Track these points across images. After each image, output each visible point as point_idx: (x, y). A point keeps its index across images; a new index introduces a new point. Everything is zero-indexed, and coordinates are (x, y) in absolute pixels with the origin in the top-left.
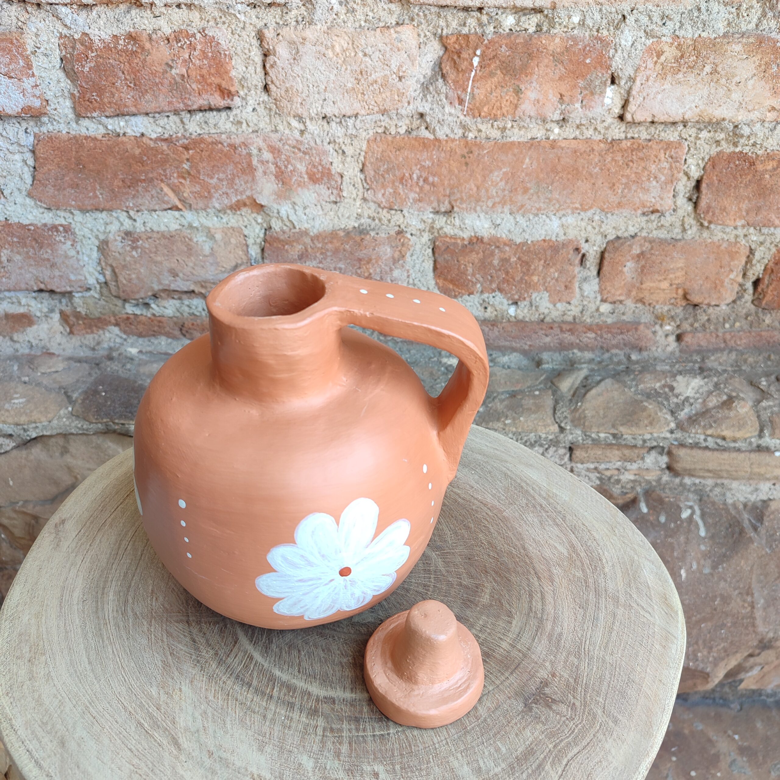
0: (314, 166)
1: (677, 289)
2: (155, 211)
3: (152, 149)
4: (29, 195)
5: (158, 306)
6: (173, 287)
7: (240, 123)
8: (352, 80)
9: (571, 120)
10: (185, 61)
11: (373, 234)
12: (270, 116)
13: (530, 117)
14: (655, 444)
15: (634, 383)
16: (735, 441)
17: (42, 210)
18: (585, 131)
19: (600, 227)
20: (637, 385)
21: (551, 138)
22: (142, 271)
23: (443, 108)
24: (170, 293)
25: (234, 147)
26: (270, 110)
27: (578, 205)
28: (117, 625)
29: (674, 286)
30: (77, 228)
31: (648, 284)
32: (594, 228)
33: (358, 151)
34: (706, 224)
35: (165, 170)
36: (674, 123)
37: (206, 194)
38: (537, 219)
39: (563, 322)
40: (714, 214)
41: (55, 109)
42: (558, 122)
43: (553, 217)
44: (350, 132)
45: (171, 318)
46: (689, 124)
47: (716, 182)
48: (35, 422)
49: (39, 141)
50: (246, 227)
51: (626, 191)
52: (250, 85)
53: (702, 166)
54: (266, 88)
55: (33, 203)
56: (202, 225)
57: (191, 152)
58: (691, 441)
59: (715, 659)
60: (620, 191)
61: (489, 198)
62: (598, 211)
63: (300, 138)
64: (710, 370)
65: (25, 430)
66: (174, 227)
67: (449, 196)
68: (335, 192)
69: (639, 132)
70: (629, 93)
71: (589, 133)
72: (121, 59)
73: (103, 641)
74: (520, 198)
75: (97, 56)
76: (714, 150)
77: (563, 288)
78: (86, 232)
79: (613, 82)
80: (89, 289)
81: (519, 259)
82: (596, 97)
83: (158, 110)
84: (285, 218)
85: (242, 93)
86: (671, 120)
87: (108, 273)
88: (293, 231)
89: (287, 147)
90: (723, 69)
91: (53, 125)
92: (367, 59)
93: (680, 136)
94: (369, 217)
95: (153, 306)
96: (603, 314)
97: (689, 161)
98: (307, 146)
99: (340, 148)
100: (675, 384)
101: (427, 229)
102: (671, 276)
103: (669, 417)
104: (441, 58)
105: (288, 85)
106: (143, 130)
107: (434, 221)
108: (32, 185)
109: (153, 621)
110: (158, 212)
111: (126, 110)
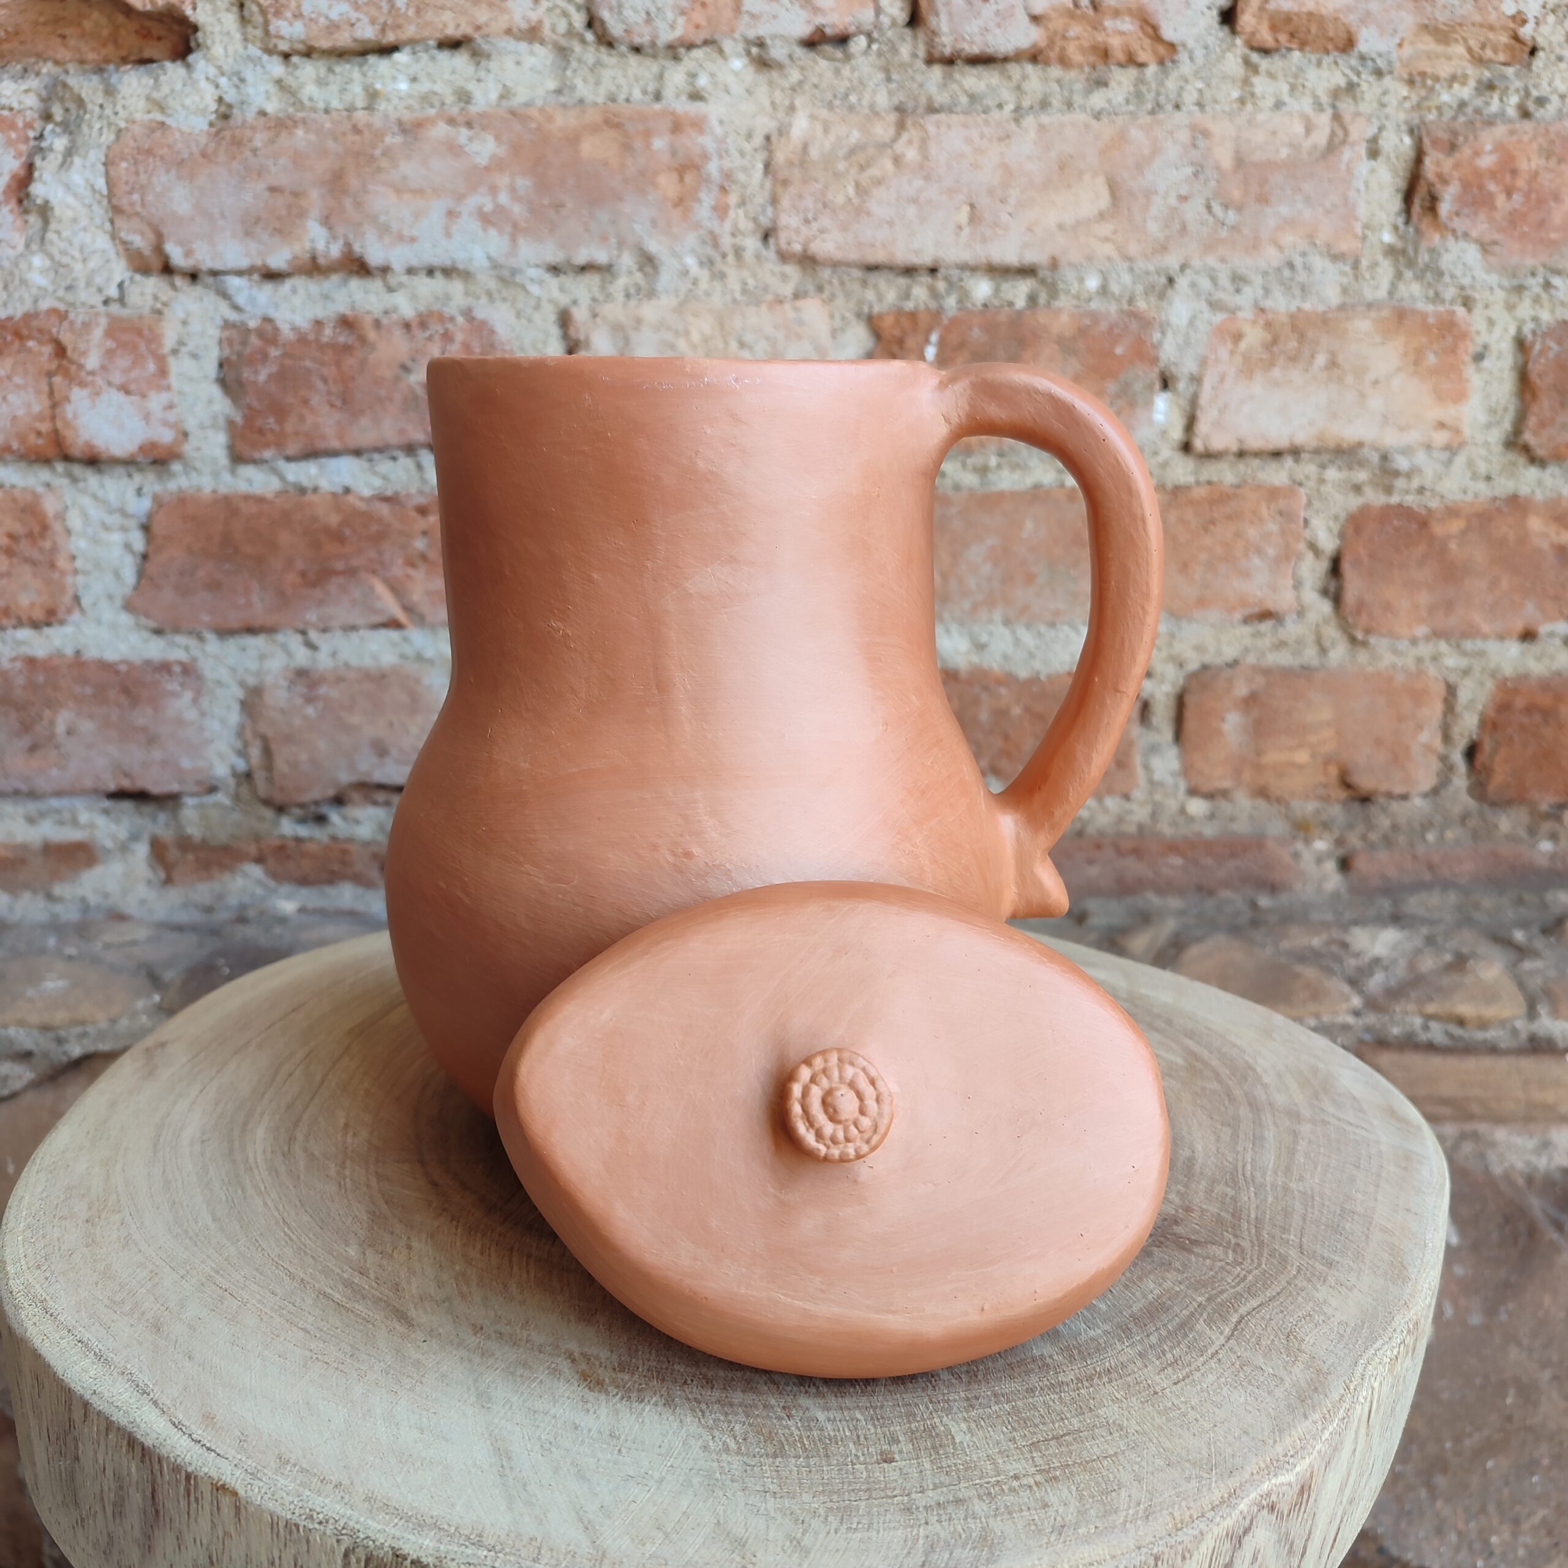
1: (1326, 764)
2: (355, 629)
3: (362, 515)
4: (128, 606)
5: (345, 818)
6: (378, 776)
15: (1269, 940)
16: (1483, 1026)
19: (1170, 645)
20: (1276, 944)
22: (322, 745)
24: (369, 791)
28: (273, 1171)
29: (1321, 761)
30: (207, 667)
31: (1273, 757)
32: (1159, 649)
34: (1360, 636)
35: (381, 553)
36: (1277, 454)
38: (1052, 632)
39: (1120, 836)
40: (1371, 616)
41: (198, 449)
43: (1082, 628)
45: (367, 844)
46: (1303, 455)
47: (1366, 557)
48: (83, 1022)
49: (160, 507)
51: (1209, 577)
53: (1336, 528)
55: (131, 621)
57: (432, 519)
58: (1396, 1031)
60: (1198, 577)
61: (964, 595)
64: (1412, 917)
65: (60, 1041)
66: (389, 658)
69: (1220, 471)
70: (1194, 402)
74: (1020, 594)
75: (285, 355)
76: (1354, 503)
77: (1113, 765)
78: (223, 674)
79: (1165, 386)
80: (212, 789)
81: (1027, 709)
82: (1139, 410)
83: (378, 446)
86: (1271, 446)
87: (255, 752)
90: (1346, 359)
91: (188, 477)
93: (1291, 478)
96: (1193, 819)
97: (1314, 522)
102: (1313, 739)
104: (870, 354)
106: (348, 481)
108: (136, 587)
109: (348, 1163)
110: (362, 632)
111: (321, 445)
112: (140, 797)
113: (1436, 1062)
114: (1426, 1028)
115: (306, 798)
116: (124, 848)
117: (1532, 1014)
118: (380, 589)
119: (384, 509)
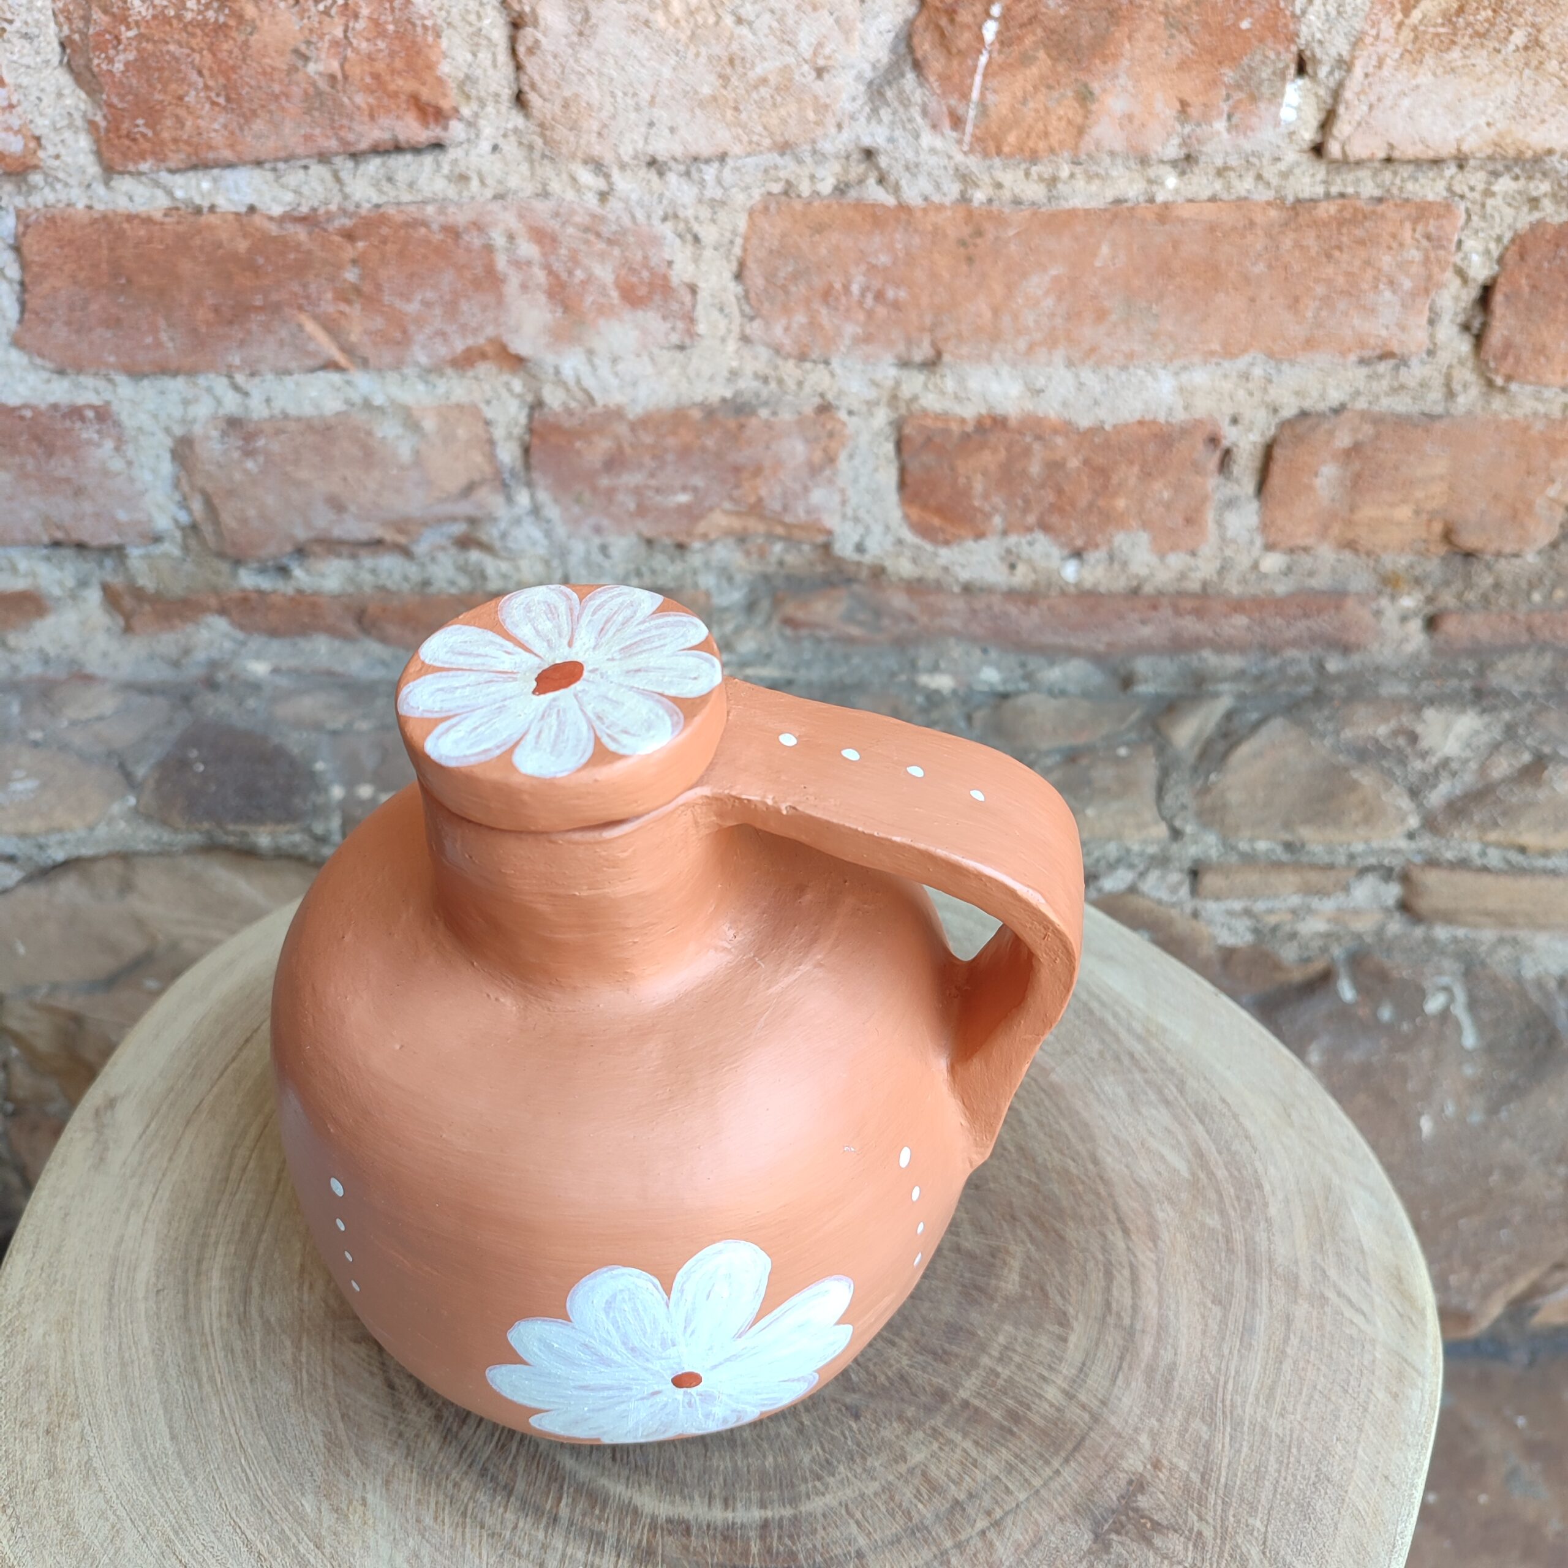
0: (632, 270)
1: (1430, 521)
2: (288, 372)
3: (275, 239)
4: (16, 342)
5: (308, 571)
6: (337, 532)
7: (463, 178)
8: (712, 78)
9: (1203, 159)
10: (335, 43)
11: (764, 413)
12: (532, 162)
13: (1112, 154)
14: (1372, 861)
15: (1330, 727)
16: (1546, 855)
17: (45, 375)
18: (1235, 182)
19: (1265, 390)
20: (1337, 733)
21: (1160, 198)
22: (270, 500)
23: (917, 136)
24: (332, 546)
25: (453, 232)
26: (531, 147)
27: (1216, 346)
28: (229, 1349)
29: (1424, 517)
30: (123, 412)
31: (1368, 512)
32: (1251, 394)
33: (728, 235)
34: (1499, 381)
35: (305, 286)
36: (1437, 162)
37: (398, 335)
38: (1124, 377)
39: (1181, 594)
40: (1518, 360)
41: (57, 157)
42: (1174, 163)
43: (1161, 373)
44: (709, 193)
45: (336, 597)
46: (1472, 162)
47: (1527, 289)
48: (60, 830)
49: (27, 226)
50: (488, 402)
51: (1324, 313)
52: (483, 94)
53: (1496, 254)
54: (520, 100)
55: (25, 360)
56: (393, 402)
57: (360, 245)
58: (1449, 855)
60: (1309, 314)
61: (1019, 333)
62: (1261, 357)
63: (599, 211)
64: (1496, 693)
65: (41, 847)
66: (332, 405)
67: (932, 330)
68: (680, 325)
69: (1358, 181)
70: (1336, 94)
71: (1245, 186)
72: (194, 42)
73: (200, 1386)
74: (1088, 332)
75: (140, 37)
76: (1526, 219)
77: (1180, 521)
78: (144, 420)
79: (1301, 69)
80: (160, 540)
81: (1086, 462)
82: (1262, 105)
83: (282, 154)
84: (571, 383)
85: (466, 111)
86: (1431, 154)
87: (197, 505)
88: (591, 410)
89: (570, 230)
90: (1554, 37)
91: (54, 189)
92: (744, 30)
93: (1449, 189)
94: (756, 376)
95: (298, 572)
96: (1265, 576)
97: (1470, 244)
98: (614, 227)
99: (689, 230)
100: (1419, 729)
101: (884, 400)
102: (1419, 494)
103: (1405, 803)
104: (910, 23)
105: (567, 93)
106: (251, 199)
107: (898, 383)
108: (21, 321)
109: (305, 1339)
110: (296, 376)
111: (211, 155)
112: (81, 547)
115: (263, 552)
116: (74, 596)
118: (311, 327)
119: (301, 233)
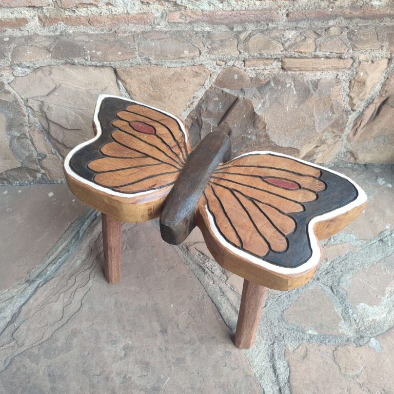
5: (78, 11)
6: (84, 2)
15: (269, 34)
16: (305, 54)
39: (241, 10)
45: (84, 17)
48: (38, 61)
58: (289, 55)
59: (301, 144)
65: (34, 64)
80: (49, 5)
96: (257, 6)
100: (285, 34)
112: (34, 7)
113: (296, 60)
114: (294, 54)
115: (70, 7)
116: (33, 18)
117: (315, 51)
